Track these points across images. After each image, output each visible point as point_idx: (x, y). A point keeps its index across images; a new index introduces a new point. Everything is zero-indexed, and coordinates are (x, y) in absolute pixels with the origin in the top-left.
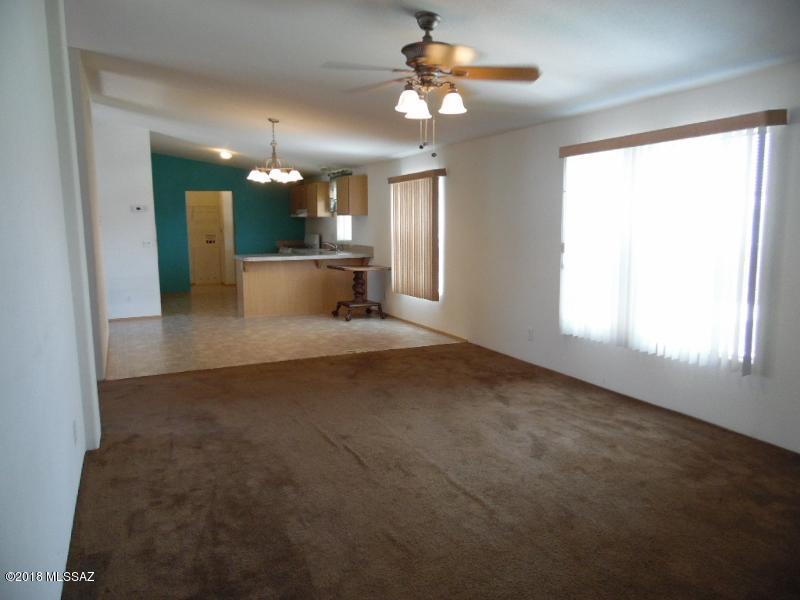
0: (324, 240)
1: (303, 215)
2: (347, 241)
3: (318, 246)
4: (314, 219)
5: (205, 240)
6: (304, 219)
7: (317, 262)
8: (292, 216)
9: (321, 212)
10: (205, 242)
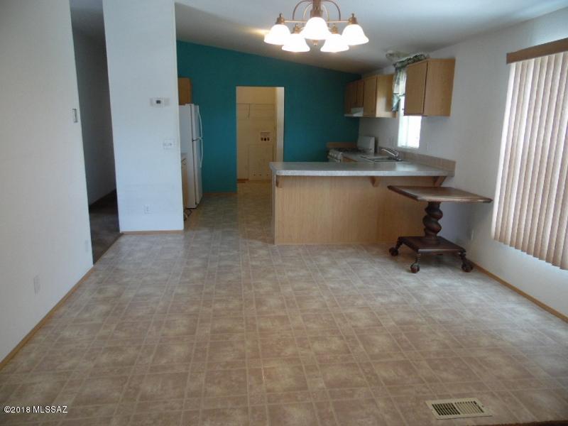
0: (380, 144)
1: (358, 114)
2: (412, 149)
3: (373, 151)
4: (371, 119)
5: (260, 137)
6: (358, 118)
7: (373, 180)
8: (346, 115)
9: (381, 112)
10: (259, 139)
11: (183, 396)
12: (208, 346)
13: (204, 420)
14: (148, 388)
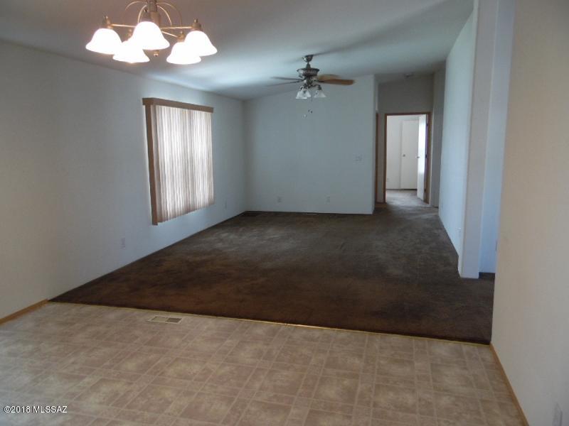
11: (330, 351)
12: (300, 390)
13: (318, 338)
14: (358, 362)
